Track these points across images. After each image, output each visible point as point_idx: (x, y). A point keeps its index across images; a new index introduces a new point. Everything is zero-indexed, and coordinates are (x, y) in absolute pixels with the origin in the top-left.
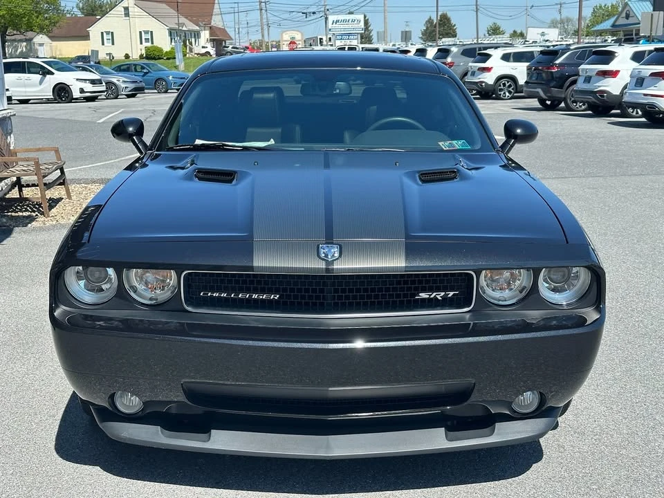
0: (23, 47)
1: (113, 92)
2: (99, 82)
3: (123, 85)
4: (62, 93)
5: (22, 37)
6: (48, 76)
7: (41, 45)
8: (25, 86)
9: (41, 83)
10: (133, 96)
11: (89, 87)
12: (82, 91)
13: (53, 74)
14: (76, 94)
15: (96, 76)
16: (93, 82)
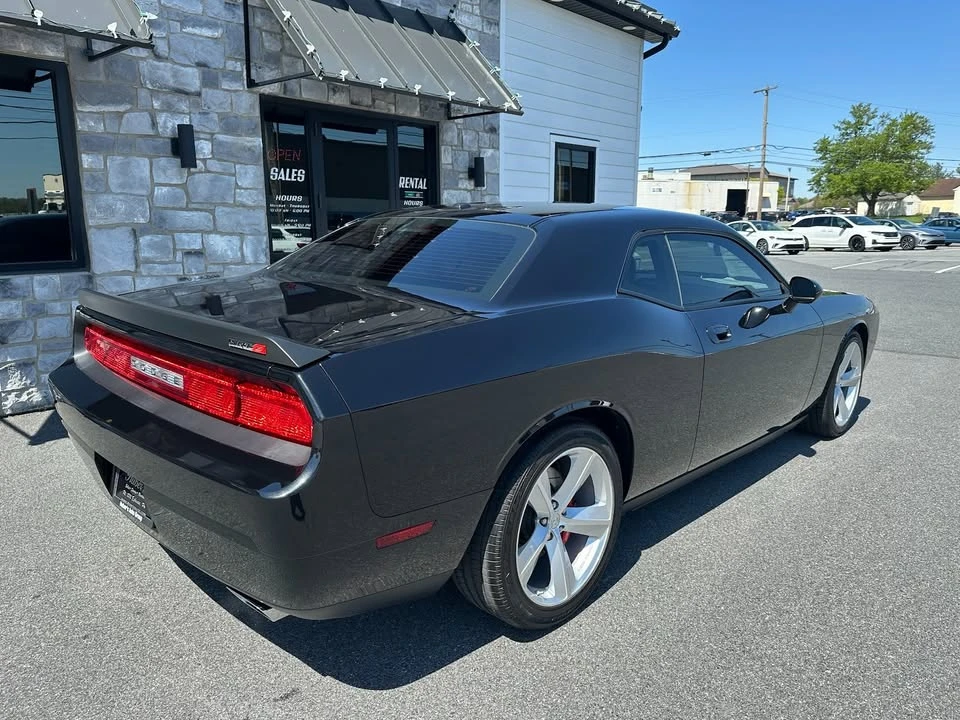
0: (893, 205)
1: (908, 243)
2: (895, 235)
3: (921, 238)
4: (857, 243)
5: (893, 197)
6: (847, 229)
7: (911, 203)
8: (828, 236)
9: (840, 234)
10: (933, 248)
11: (882, 239)
12: (874, 242)
13: (852, 227)
14: (868, 244)
15: (892, 230)
16: (887, 235)
